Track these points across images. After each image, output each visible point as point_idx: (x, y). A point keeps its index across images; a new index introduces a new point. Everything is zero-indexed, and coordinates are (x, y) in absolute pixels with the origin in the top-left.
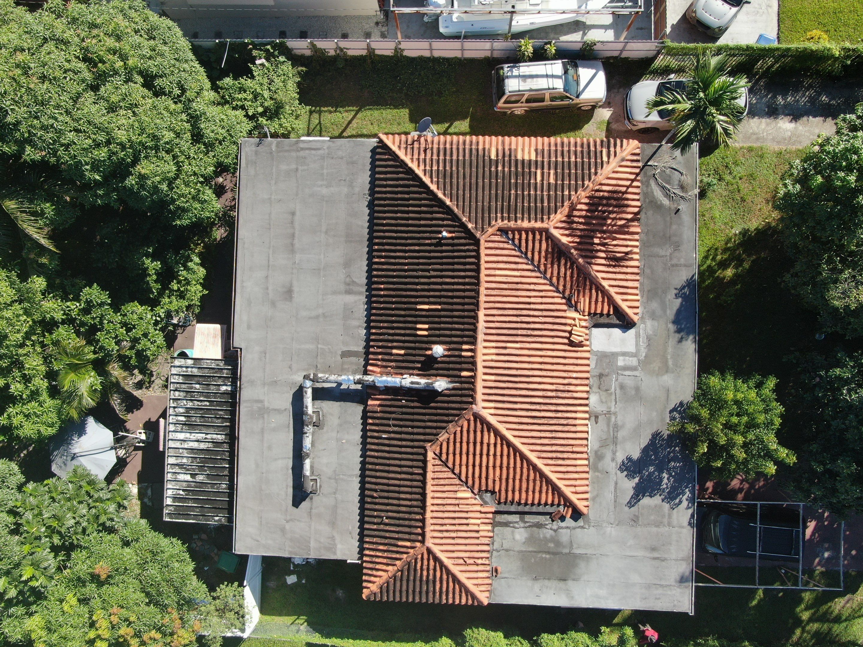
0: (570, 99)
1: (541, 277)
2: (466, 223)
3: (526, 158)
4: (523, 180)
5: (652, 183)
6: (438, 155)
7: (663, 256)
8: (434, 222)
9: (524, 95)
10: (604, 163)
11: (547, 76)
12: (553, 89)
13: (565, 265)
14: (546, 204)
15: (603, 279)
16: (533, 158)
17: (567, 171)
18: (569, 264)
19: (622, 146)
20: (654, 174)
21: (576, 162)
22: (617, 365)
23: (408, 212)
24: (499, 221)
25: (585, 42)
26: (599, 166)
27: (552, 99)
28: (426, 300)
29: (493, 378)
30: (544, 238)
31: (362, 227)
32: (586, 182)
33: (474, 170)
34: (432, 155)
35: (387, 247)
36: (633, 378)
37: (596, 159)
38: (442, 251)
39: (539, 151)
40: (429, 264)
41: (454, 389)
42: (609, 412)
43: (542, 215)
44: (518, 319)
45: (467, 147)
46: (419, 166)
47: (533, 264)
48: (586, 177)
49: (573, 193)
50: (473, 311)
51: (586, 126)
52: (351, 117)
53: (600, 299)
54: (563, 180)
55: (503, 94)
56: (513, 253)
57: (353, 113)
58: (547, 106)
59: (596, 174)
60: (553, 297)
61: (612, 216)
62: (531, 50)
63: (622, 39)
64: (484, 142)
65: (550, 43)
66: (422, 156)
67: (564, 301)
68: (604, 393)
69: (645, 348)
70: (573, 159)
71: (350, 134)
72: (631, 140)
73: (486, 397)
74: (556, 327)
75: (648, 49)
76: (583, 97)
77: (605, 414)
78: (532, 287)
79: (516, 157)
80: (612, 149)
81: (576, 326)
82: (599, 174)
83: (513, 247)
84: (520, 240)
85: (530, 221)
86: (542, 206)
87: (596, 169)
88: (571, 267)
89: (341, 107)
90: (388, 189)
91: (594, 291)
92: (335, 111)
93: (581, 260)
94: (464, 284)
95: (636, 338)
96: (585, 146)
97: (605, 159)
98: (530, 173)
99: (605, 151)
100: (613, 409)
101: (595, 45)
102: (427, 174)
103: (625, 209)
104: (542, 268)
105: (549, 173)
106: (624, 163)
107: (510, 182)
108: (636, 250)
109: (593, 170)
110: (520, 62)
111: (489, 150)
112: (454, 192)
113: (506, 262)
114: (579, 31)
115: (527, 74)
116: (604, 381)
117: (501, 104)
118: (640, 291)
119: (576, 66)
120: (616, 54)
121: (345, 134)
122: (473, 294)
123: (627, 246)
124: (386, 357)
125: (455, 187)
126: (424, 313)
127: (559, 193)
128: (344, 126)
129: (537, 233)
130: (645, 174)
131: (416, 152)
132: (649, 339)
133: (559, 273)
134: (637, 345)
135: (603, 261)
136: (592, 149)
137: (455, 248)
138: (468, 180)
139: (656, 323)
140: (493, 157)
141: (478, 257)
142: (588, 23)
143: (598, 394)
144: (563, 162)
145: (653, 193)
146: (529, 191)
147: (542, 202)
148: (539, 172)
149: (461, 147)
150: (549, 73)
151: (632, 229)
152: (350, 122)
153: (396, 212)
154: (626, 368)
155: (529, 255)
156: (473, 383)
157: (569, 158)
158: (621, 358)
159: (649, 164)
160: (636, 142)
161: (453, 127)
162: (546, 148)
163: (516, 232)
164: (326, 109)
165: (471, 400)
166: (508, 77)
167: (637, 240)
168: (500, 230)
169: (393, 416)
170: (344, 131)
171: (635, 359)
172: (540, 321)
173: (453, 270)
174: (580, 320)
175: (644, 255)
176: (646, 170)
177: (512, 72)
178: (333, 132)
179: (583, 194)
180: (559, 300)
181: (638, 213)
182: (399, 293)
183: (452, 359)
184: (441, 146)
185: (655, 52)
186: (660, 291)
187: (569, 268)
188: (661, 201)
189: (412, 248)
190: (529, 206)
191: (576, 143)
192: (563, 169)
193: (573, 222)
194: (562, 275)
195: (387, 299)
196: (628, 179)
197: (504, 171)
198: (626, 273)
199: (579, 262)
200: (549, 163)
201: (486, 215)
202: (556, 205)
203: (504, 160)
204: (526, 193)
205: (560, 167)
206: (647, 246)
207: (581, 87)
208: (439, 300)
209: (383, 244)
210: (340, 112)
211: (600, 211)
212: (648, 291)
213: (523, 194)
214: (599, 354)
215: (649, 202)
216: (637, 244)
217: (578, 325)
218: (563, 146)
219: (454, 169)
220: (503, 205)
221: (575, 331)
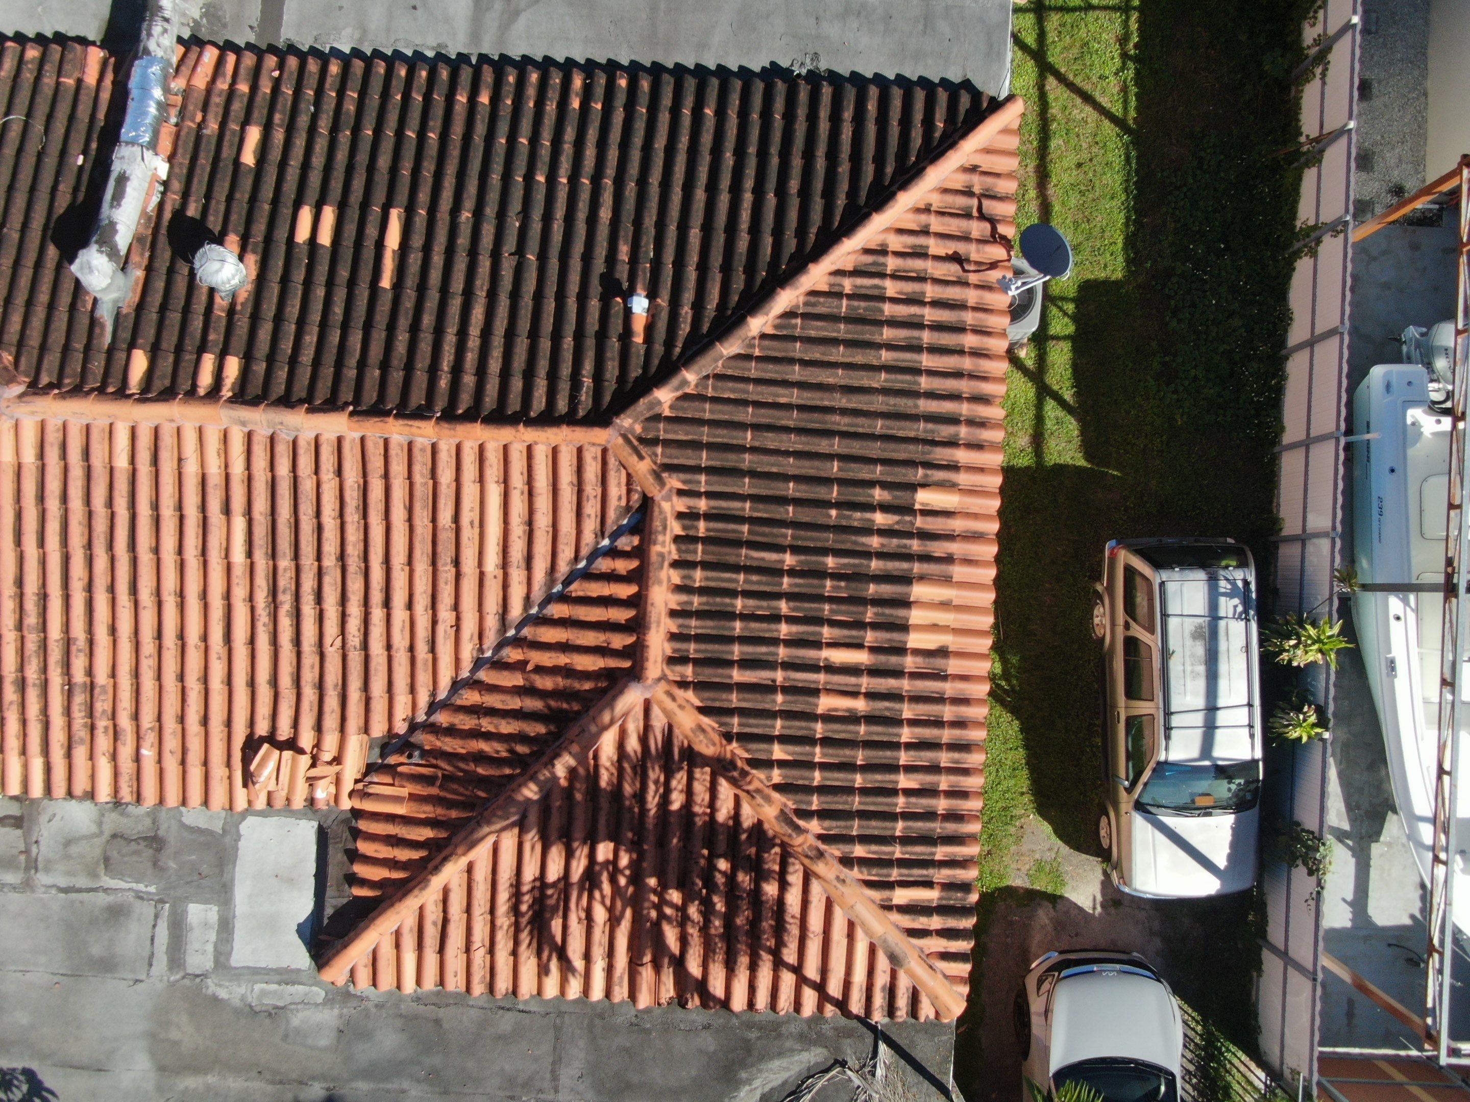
0: (1134, 784)
1: (481, 650)
2: (675, 382)
3: (916, 616)
4: (831, 600)
5: (814, 1056)
6: (937, 304)
7: (555, 1078)
8: (691, 274)
9: (1152, 631)
10: (886, 894)
11: (1211, 709)
12: (1168, 729)
13: (522, 738)
14: (737, 675)
15: (470, 869)
16: (915, 640)
17: (860, 756)
18: (521, 749)
19: (946, 956)
20: (843, 1064)
21: (894, 792)
22: (187, 899)
23: (736, 189)
24: (681, 505)
25: (1320, 839)
26: (873, 875)
27: (1135, 725)
28: (417, 241)
29: (122, 462)
30: (612, 663)
31: (702, 46)
32: (815, 826)
33: (879, 426)
34: (937, 281)
35: (618, 117)
36: (146, 953)
37: (903, 863)
38: (582, 297)
39: (939, 662)
40: (542, 257)
41: (94, 323)
42: (32, 865)
43: (697, 662)
44: (330, 561)
45: (965, 409)
46: (900, 231)
47: (528, 620)
48: (834, 827)
49: (777, 775)
50: (357, 400)
51: (1047, 828)
52: (1104, 101)
53: (404, 855)
54: (826, 742)
55: (1158, 565)
56: (566, 553)
57: (1117, 109)
58: (1114, 706)
59: (847, 861)
60: (412, 690)
61: (693, 911)
62: (1301, 658)
63: (1325, 961)
64: (981, 470)
65: (1322, 722)
66: (936, 247)
67: (401, 728)
68: (97, 852)
69: (243, 998)
70: (904, 781)
71: (1051, 97)
72: (965, 990)
73: (53, 437)
74: (309, 694)
75: (1288, 1040)
76: (1140, 826)
77: (27, 852)
78: (446, 616)
79: (922, 578)
80: (936, 922)
81: (313, 765)
82: (845, 872)
83: (585, 551)
84: (611, 577)
85: (673, 614)
86: (729, 664)
87: (863, 862)
88: (515, 760)
89: (1138, 72)
90: (824, 127)
91: (426, 833)
92: (1124, 56)
93: (531, 792)
94: (457, 369)
95: (278, 971)
96: (951, 827)
97: (901, 896)
98: (860, 625)
99: (931, 896)
100: (43, 878)
101: (1311, 873)
102: (869, 259)
103: (720, 957)
104: (513, 655)
105: (854, 694)
106: (883, 963)
107: (825, 551)
108: (574, 989)
109: (859, 851)
110: (1260, 625)
111: (951, 486)
112: (798, 349)
113: (530, 523)
114: (1352, 820)
115: (1223, 646)
116: (135, 852)
117: (1125, 557)
118: (433, 993)
119: (1239, 805)
120: (1275, 934)
121: (1051, 82)
122: (417, 398)
123: (587, 957)
124: (238, 106)
125: (816, 353)
126: (372, 231)
127: (778, 726)
128: (1078, 81)
129: (630, 640)
130: (848, 1033)
131: (954, 226)
132: (276, 1014)
133: (492, 712)
134: (256, 973)
135: (530, 872)
136: (941, 852)
137: (590, 344)
138: (843, 401)
139: (325, 1040)
140: (924, 498)
141: (548, 419)
142: (1376, 850)
143: (94, 829)
144: (896, 746)
145: (780, 1054)
146: (790, 620)
147: (746, 664)
148: (861, 657)
149: (964, 386)
150: (1222, 718)
151: (647, 974)
152: (1087, 98)
153: (740, 152)
154: (178, 928)
155: (557, 610)
156: (101, 391)
157: (910, 769)
158: (212, 913)
159: (883, 1047)
160: (957, 1008)
162: (949, 688)
163: (634, 564)
164: (1134, 26)
165: (45, 380)
166: (1213, 580)
167: (608, 994)
168: (647, 503)
169: (38, 127)
170: (1062, 79)
171: (209, 964)
172: (328, 640)
173: (510, 334)
174: (338, 782)
175: (561, 1014)
176: (861, 1037)
177: (1230, 595)
178: (1060, 46)
179: (770, 813)
180: (402, 710)
181: (706, 998)
182: (455, 152)
183: (197, 323)
184: (969, 318)
185: (1275, 1059)
186: (436, 1061)
187: (511, 751)
188: (749, 1081)
189: (607, 198)
190: (731, 616)
191: (963, 794)
192: (868, 744)
193: (669, 772)
194: (487, 724)
195: (438, 111)
196: (824, 970)
197: (868, 531)
198: (491, 951)
199: (525, 784)
200: (895, 696)
201: (704, 458)
202: (730, 712)
203: (909, 535)
204: (784, 607)
205: (878, 732)
206: (591, 1028)
207: (1171, 821)
208: (411, 282)
209: (630, 107)
210: (1123, 68)
211: (712, 867)
212: (438, 1022)
213: (778, 596)
214: (228, 840)
215: (747, 1041)
216: (597, 993)
217: (314, 772)
218: (954, 747)
219: (886, 356)
220: (741, 520)
221: (294, 762)
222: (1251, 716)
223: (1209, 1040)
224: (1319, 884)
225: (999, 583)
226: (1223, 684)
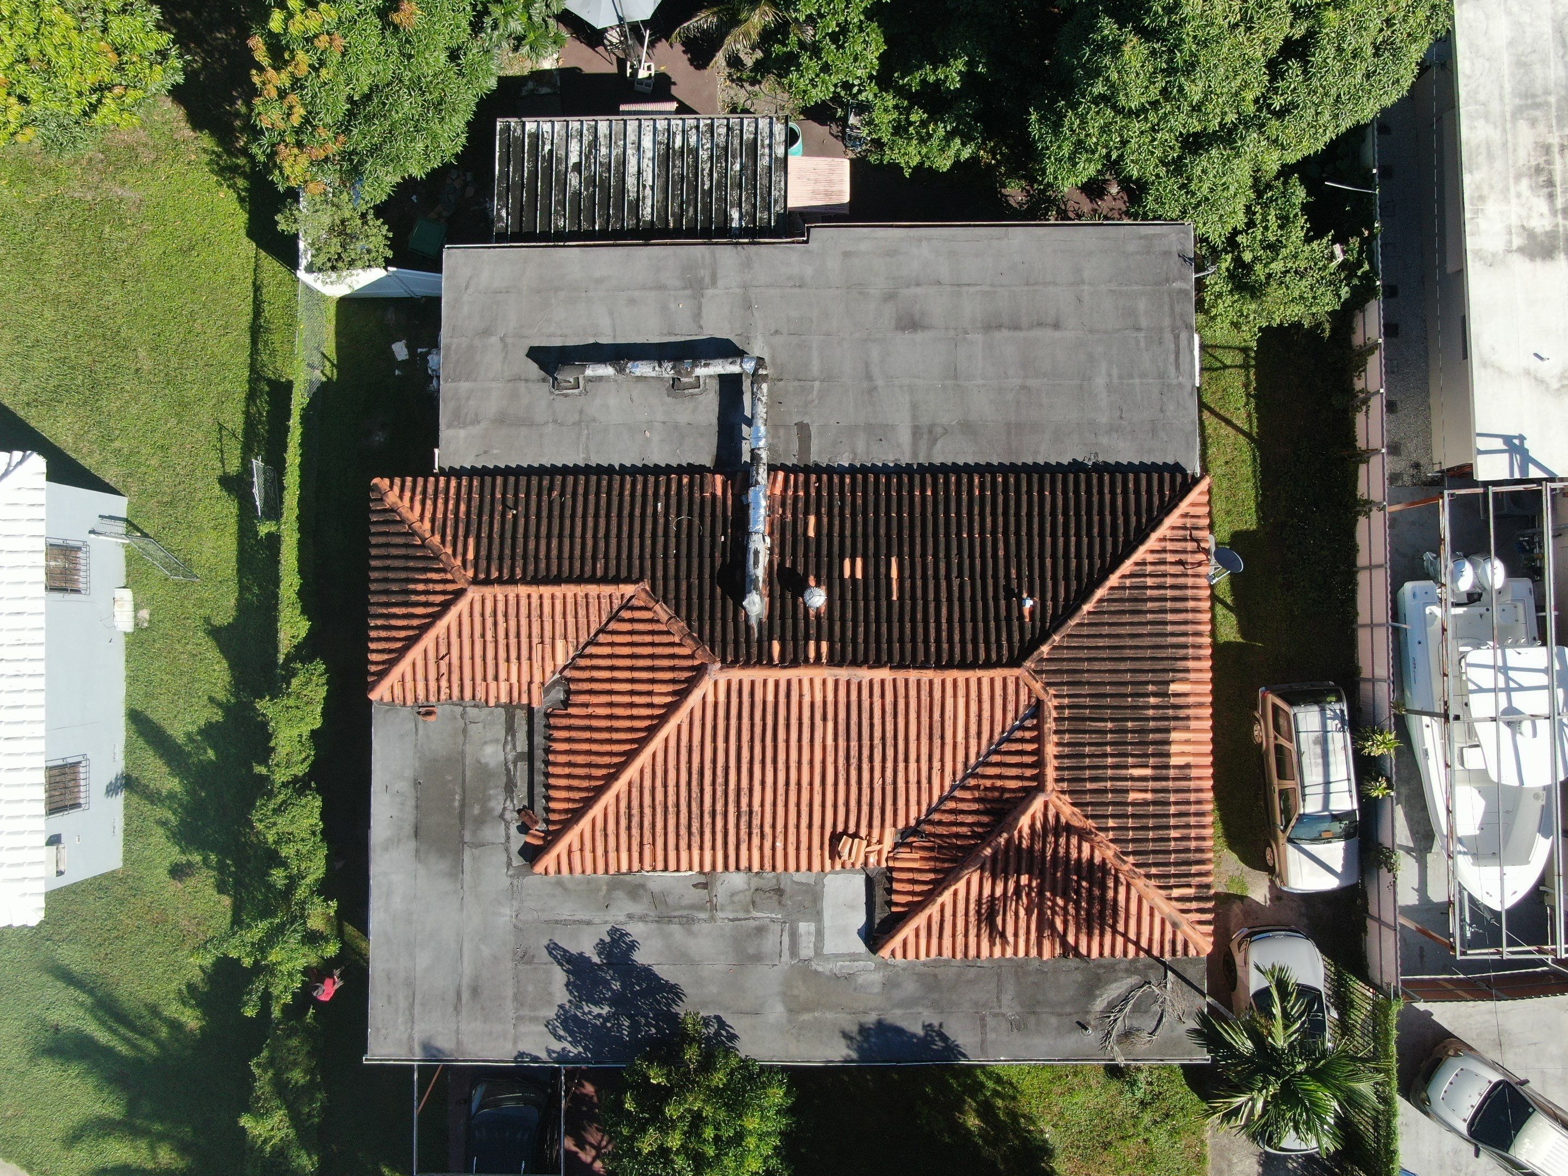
0: (1286, 827)
1: (954, 780)
2: (1050, 641)
3: (1174, 749)
4: (1131, 744)
5: (1134, 980)
6: (1173, 587)
7: (999, 1000)
8: (1049, 583)
9: (1291, 741)
10: (1168, 892)
11: (1327, 783)
12: (1304, 795)
13: (980, 824)
14: (1089, 786)
15: (955, 893)
16: (1174, 761)
17: (1151, 823)
18: (980, 830)
19: (1200, 923)
20: (1149, 983)
21: (1168, 840)
22: (799, 920)
23: (1066, 534)
24: (1055, 702)
25: (1393, 852)
26: (1162, 882)
27: (1284, 794)
28: (907, 573)
29: (770, 698)
30: (1026, 784)
31: (1036, 453)
32: (1131, 859)
33: (1149, 653)
34: (1173, 575)
35: (1000, 499)
36: (778, 951)
37: (1175, 876)
38: (996, 598)
39: (1187, 771)
40: (972, 578)
41: (748, 628)
42: (714, 908)
43: (1069, 780)
44: (877, 741)
45: (1190, 640)
46: (1152, 552)
47: (978, 764)
48: (1141, 859)
49: (1111, 835)
50: (890, 660)
51: (1235, 857)
52: (1238, 423)
53: (918, 888)
54: (1134, 816)
55: (1292, 704)
56: (998, 729)
57: (1246, 427)
58: (1271, 783)
59: (1148, 876)
60: (919, 803)
61: (1071, 906)
62: (1376, 752)
63: (1401, 920)
64: (1200, 671)
65: (1390, 786)
66: (1170, 558)
67: (912, 822)
68: (748, 899)
69: (831, 970)
70: (1173, 834)
71: (1207, 423)
72: (1211, 939)
73: (735, 687)
74: (865, 809)
75: (1384, 968)
76: (1291, 850)
77: (711, 901)
78: (936, 764)
79: (1175, 729)
80: (1194, 905)
81: (868, 845)
82: (1148, 882)
83: (1008, 728)
84: (1022, 740)
85: (1056, 757)
86: (1085, 780)
87: (1156, 876)
88: (975, 835)
89: (1257, 405)
90: (1107, 497)
91: (931, 876)
92: (1248, 395)
93: (988, 851)
94: (938, 641)
95: (849, 955)
96: (1198, 856)
97: (1176, 893)
98: (1146, 755)
99: (1190, 891)
100: (720, 915)
101: (1389, 871)
102: (1138, 568)
103: (1084, 930)
104: (972, 782)
105: (1146, 791)
106: (1169, 928)
107: (1127, 720)
108: (1009, 952)
109: (1154, 871)
110: (1351, 733)
111: (1185, 681)
112: (1106, 618)
113: (980, 716)
114: (1415, 840)
115: (1331, 747)
116: (770, 898)
117: (1272, 699)
118: (935, 960)
119: (1347, 836)
120: (1373, 909)
121: (1206, 414)
122: (921, 657)
123: (1016, 935)
124: (801, 505)
125: (1115, 619)
126: (883, 570)
127: (1110, 810)
128: (1222, 412)
129: (1035, 772)
130: (1151, 967)
131: (1178, 546)
132: (849, 977)
133: (963, 812)
134: (837, 956)
135: (987, 892)
136: (1194, 869)
137: (1003, 623)
138: (1130, 642)
139: (877, 989)
140: (1173, 688)
141: (989, 665)
142: (1430, 857)
143: (746, 887)
144: (1168, 816)
145: (1116, 981)
146: (1113, 756)
147: (1093, 779)
148: (1148, 772)
149: (1190, 628)
150: (1333, 787)
151: (1047, 944)
152: (1228, 422)
153: (1066, 513)
154: (794, 935)
155: (995, 758)
156: (759, 662)
157: (1176, 827)
158: (812, 927)
159: (1169, 973)
160: (1209, 949)
161: (1225, 611)
162: (1192, 784)
163: (1035, 733)
164: (1252, 377)
165: (729, 659)
166: (1323, 710)
167: (1027, 954)
168: (1039, 703)
169: (696, 521)
170: (1212, 412)
171: (812, 954)
172: (876, 780)
173: (962, 621)
174: (880, 853)
175: (1000, 967)
176: (1158, 969)
177: (1333, 719)
178: (1210, 391)
179: (1110, 853)
180: (913, 814)
181: (1077, 954)
182: (918, 523)
183: (802, 624)
184: (1189, 593)
185: (1378, 981)
186: (936, 996)
187: (973, 831)
188: (1101, 996)
189: (1001, 545)
190: (1083, 756)
191: (1203, 839)
192: (1155, 816)
193: (1057, 837)
194: (961, 818)
195: (906, 502)
196: (1139, 934)
197: (1147, 707)
198: (966, 935)
199: (984, 849)
200: (1166, 791)
201: (1065, 678)
202: (1087, 804)
203: (1167, 707)
204: (1108, 749)
205: (1159, 810)
206: (1016, 972)
207: (1308, 847)
208: (907, 595)
209: (1006, 491)
210: (1247, 404)
211: (1080, 885)
212: (935, 976)
213: (1106, 744)
214: (818, 888)
215: (1098, 974)
216: (1021, 953)
217: (869, 849)
218: (1197, 814)
219: (1149, 617)
220: (1085, 707)
221: (859, 844)
222: (1350, 785)
223: (1339, 974)
224: (1394, 876)
225: (1213, 728)
226: (1332, 769)
